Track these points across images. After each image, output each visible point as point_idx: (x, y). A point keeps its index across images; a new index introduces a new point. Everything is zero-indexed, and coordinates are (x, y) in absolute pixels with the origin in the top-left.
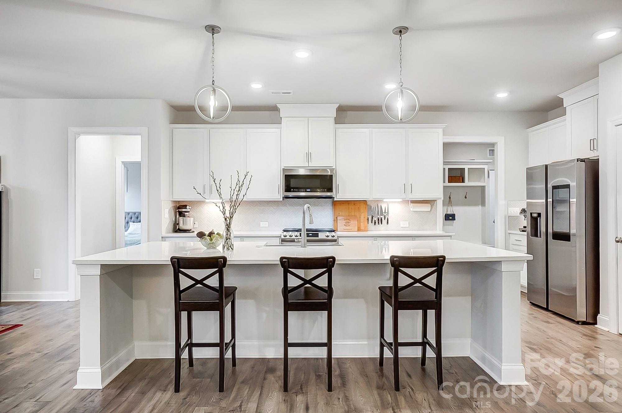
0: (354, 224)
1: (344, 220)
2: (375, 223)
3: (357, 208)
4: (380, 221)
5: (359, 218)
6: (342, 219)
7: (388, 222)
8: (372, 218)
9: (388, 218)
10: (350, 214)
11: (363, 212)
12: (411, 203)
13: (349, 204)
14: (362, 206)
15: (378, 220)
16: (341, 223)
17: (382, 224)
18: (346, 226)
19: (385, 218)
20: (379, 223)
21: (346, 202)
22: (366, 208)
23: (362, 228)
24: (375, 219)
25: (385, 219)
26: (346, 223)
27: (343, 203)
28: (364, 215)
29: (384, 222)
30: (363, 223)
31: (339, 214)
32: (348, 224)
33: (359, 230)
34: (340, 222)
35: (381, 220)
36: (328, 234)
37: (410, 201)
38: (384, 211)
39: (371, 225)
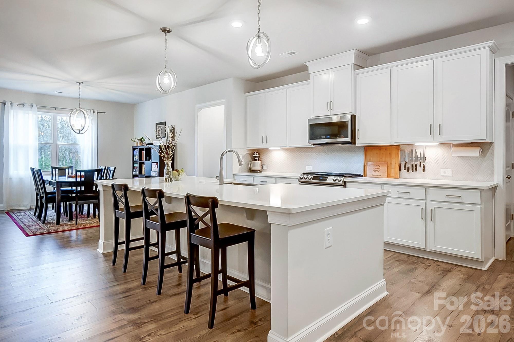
0: (383, 169)
1: (374, 166)
2: (408, 169)
3: (389, 153)
4: (415, 168)
5: (390, 163)
6: (372, 165)
7: (424, 170)
8: (405, 164)
9: (424, 165)
10: (381, 159)
11: (394, 158)
12: (453, 146)
13: (380, 149)
14: (394, 151)
15: (412, 166)
16: (370, 170)
17: (416, 171)
18: (375, 172)
19: (420, 164)
20: (413, 170)
21: (377, 147)
22: (398, 153)
23: (393, 175)
24: (409, 165)
25: (420, 166)
26: (375, 169)
27: (374, 149)
28: (395, 162)
29: (420, 169)
30: (394, 169)
31: (370, 159)
32: (377, 170)
33: (389, 176)
34: (370, 167)
35: (416, 166)
36: (334, 178)
37: (452, 144)
38: (419, 156)
39: (404, 172)
